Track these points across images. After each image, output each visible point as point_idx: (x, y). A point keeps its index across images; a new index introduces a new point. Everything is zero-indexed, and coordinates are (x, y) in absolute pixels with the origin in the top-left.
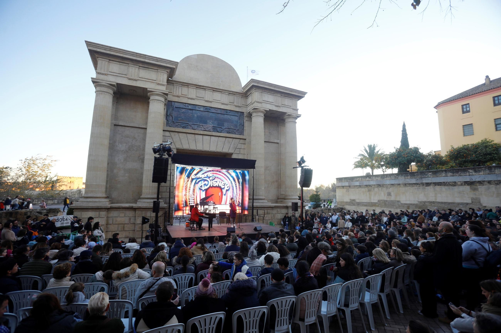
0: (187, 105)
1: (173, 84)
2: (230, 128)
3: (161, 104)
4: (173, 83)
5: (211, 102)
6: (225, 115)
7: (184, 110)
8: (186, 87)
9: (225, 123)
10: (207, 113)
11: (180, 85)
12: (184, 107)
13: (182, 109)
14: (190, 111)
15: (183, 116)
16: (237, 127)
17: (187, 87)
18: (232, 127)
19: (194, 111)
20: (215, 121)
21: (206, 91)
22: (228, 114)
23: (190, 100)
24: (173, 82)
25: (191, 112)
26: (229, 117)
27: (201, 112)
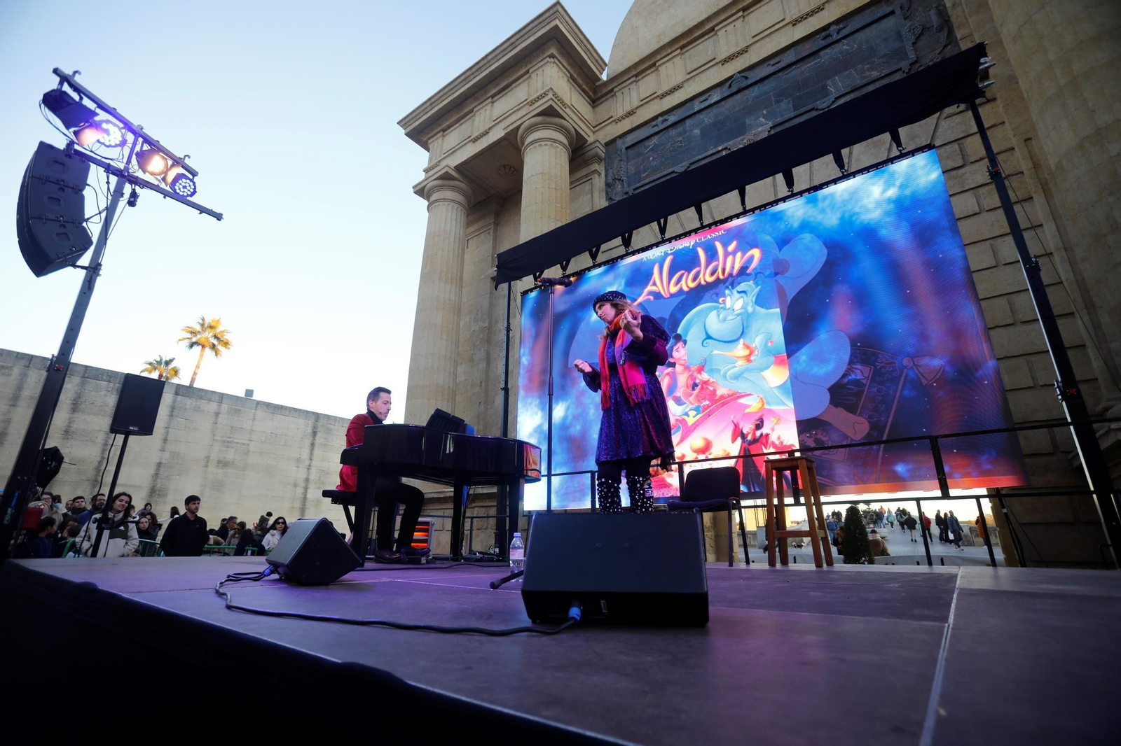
0: (660, 119)
1: (612, 94)
2: (865, 82)
3: (546, 147)
4: (612, 90)
5: (744, 51)
6: (822, 53)
7: (655, 140)
8: (650, 71)
9: (829, 82)
10: (737, 97)
11: (631, 80)
12: (656, 129)
13: (647, 143)
14: (673, 132)
15: (653, 160)
16: (906, 56)
17: (653, 69)
18: (875, 74)
19: (688, 122)
20: (778, 102)
21: (719, 33)
22: (835, 37)
23: (668, 98)
24: (610, 88)
25: (680, 129)
26: (844, 46)
27: (715, 110)
